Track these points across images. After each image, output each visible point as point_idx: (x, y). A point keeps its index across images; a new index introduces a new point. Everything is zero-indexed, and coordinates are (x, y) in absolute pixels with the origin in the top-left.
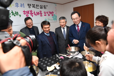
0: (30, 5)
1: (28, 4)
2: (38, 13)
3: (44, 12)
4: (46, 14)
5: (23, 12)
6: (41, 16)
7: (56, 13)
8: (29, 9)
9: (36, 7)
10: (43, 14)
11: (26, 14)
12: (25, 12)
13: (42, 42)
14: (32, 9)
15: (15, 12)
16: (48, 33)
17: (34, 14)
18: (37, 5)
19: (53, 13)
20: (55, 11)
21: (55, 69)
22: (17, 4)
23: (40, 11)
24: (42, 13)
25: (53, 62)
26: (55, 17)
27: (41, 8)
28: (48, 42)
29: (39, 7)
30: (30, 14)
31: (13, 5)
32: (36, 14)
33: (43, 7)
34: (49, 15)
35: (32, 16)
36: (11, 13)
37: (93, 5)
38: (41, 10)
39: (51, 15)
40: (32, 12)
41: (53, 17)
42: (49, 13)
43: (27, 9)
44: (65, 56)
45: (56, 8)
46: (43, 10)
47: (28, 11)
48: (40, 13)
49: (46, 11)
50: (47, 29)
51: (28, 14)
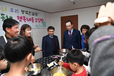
0: (24, 11)
1: (22, 11)
2: (30, 20)
3: (36, 19)
4: (37, 21)
5: (17, 17)
6: (33, 22)
7: (45, 21)
8: (22, 15)
9: (29, 13)
10: (35, 21)
11: (20, 19)
12: (19, 17)
13: (46, 42)
14: (25, 15)
15: (10, 16)
16: (52, 36)
17: (27, 20)
18: (29, 12)
19: (43, 20)
20: (45, 18)
21: (54, 65)
22: (12, 9)
23: (32, 18)
24: (33, 20)
25: (50, 61)
26: (44, 24)
27: (33, 15)
28: (51, 43)
29: (31, 14)
30: (23, 19)
31: (8, 10)
32: (28, 20)
33: (35, 14)
34: (39, 22)
35: (25, 22)
36: (6, 17)
37: (77, 16)
38: (33, 16)
39: (41, 22)
40: (25, 18)
41: (42, 24)
42: (39, 20)
43: (20, 14)
44: (59, 56)
45: (45, 16)
46: (35, 17)
47: (22, 17)
48: (32, 19)
49: (37, 17)
50: (51, 33)
51: (21, 19)
